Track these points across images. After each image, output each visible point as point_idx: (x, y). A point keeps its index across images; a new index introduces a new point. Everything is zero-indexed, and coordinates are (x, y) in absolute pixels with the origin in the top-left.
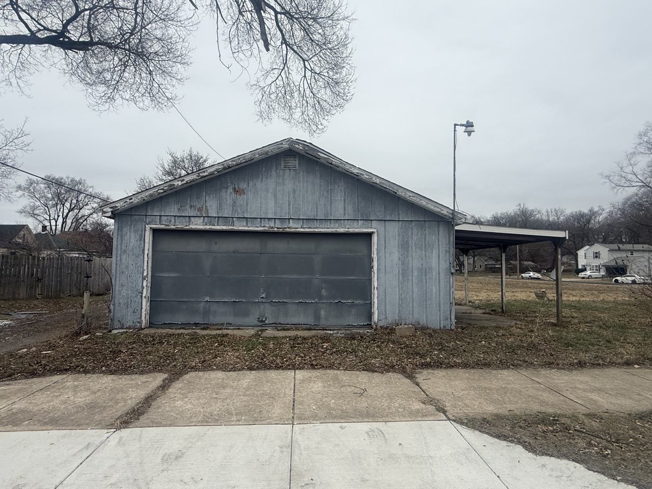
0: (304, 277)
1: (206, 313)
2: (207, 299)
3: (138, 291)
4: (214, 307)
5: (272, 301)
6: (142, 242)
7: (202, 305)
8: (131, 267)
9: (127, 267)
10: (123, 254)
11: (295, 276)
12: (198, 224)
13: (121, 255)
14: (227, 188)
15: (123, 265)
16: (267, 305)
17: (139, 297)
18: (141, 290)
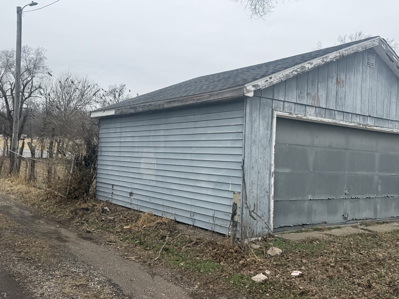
0: (370, 173)
1: (310, 213)
2: (310, 197)
3: (266, 190)
4: (315, 206)
5: (351, 198)
6: (269, 132)
7: (306, 204)
8: (260, 162)
9: (256, 161)
10: (253, 145)
11: (365, 173)
12: (311, 116)
13: (251, 146)
14: (332, 78)
15: (253, 159)
16: (348, 202)
17: (266, 197)
18: (268, 189)
